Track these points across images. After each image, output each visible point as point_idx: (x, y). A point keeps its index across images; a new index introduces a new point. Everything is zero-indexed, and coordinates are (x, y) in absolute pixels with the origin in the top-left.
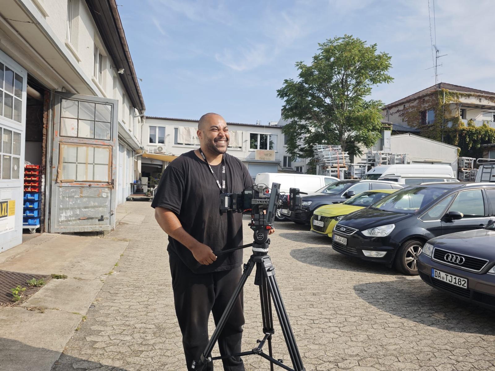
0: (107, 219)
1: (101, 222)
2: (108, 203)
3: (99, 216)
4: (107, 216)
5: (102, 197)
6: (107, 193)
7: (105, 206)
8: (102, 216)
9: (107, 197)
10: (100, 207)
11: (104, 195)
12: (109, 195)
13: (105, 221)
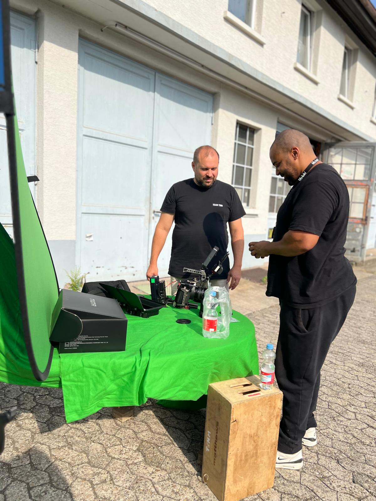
0: (358, 251)
1: (353, 253)
2: (360, 237)
3: (352, 248)
4: (359, 248)
5: (356, 232)
6: (360, 228)
7: (357, 240)
8: (354, 249)
9: (360, 232)
10: (353, 240)
11: (358, 230)
12: (362, 230)
13: (356, 253)
